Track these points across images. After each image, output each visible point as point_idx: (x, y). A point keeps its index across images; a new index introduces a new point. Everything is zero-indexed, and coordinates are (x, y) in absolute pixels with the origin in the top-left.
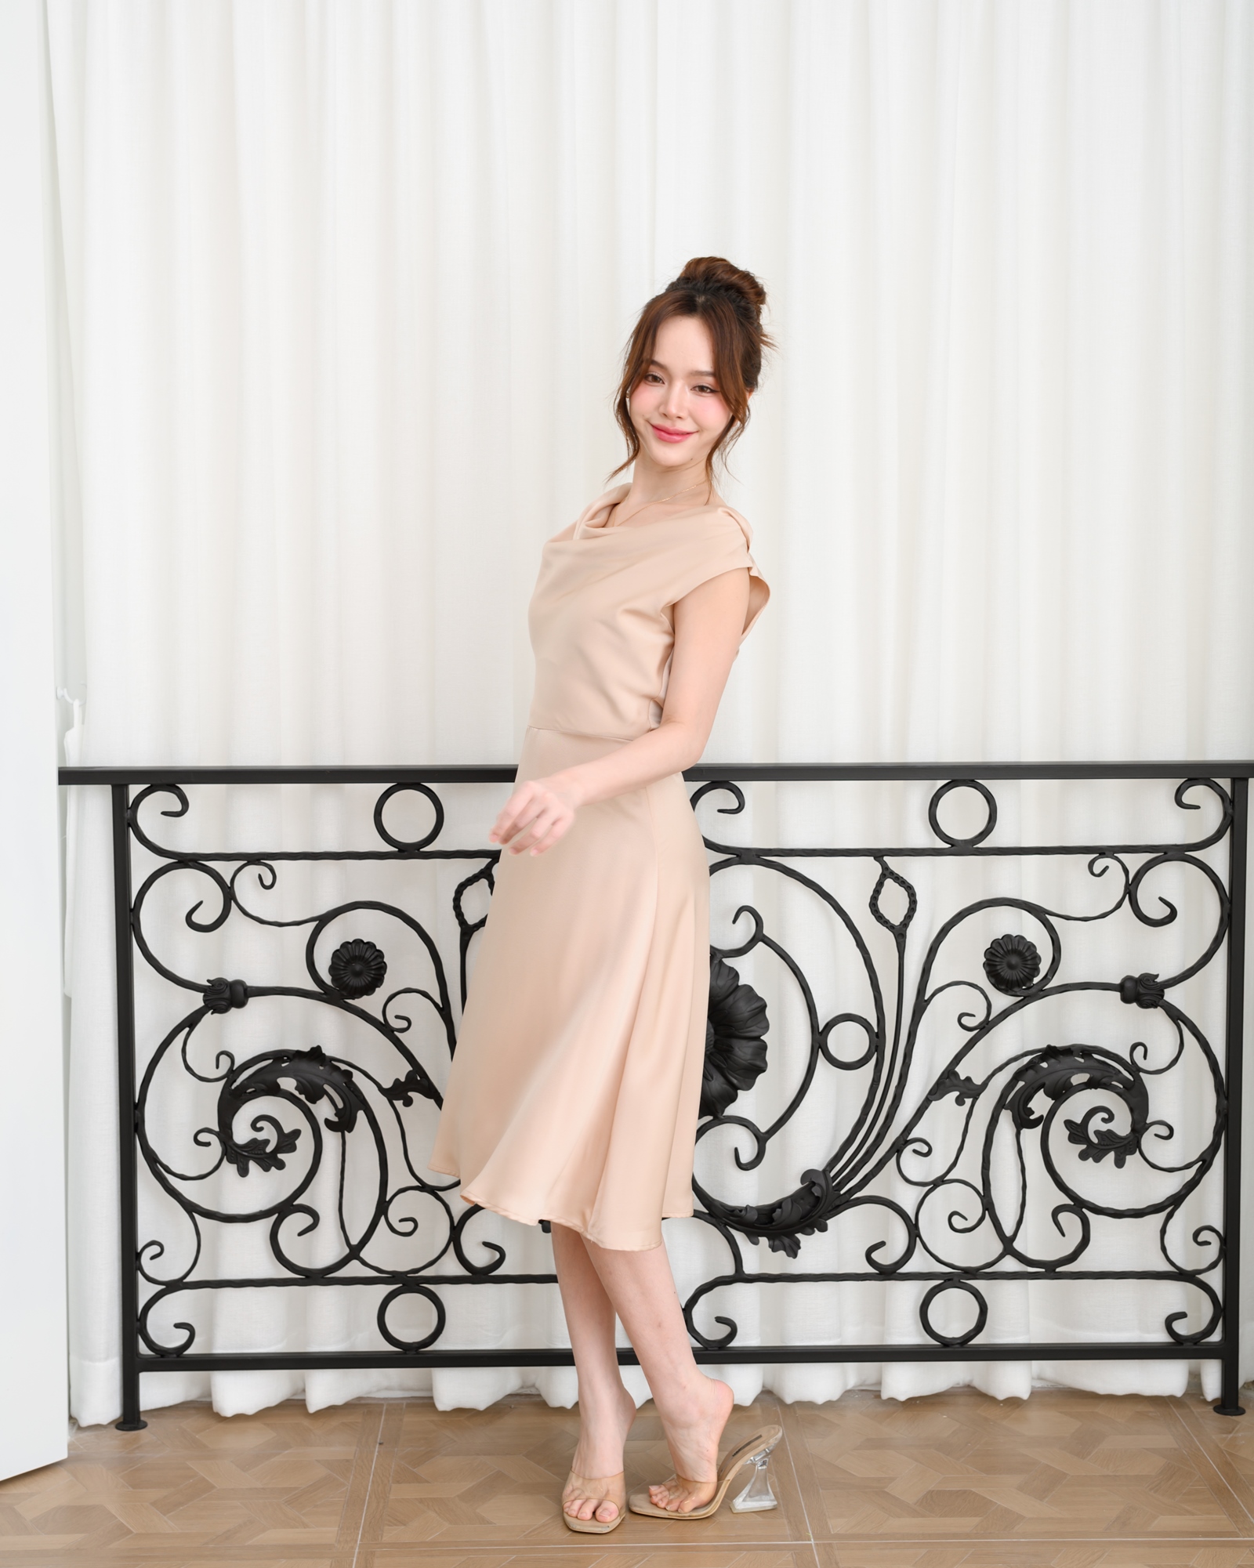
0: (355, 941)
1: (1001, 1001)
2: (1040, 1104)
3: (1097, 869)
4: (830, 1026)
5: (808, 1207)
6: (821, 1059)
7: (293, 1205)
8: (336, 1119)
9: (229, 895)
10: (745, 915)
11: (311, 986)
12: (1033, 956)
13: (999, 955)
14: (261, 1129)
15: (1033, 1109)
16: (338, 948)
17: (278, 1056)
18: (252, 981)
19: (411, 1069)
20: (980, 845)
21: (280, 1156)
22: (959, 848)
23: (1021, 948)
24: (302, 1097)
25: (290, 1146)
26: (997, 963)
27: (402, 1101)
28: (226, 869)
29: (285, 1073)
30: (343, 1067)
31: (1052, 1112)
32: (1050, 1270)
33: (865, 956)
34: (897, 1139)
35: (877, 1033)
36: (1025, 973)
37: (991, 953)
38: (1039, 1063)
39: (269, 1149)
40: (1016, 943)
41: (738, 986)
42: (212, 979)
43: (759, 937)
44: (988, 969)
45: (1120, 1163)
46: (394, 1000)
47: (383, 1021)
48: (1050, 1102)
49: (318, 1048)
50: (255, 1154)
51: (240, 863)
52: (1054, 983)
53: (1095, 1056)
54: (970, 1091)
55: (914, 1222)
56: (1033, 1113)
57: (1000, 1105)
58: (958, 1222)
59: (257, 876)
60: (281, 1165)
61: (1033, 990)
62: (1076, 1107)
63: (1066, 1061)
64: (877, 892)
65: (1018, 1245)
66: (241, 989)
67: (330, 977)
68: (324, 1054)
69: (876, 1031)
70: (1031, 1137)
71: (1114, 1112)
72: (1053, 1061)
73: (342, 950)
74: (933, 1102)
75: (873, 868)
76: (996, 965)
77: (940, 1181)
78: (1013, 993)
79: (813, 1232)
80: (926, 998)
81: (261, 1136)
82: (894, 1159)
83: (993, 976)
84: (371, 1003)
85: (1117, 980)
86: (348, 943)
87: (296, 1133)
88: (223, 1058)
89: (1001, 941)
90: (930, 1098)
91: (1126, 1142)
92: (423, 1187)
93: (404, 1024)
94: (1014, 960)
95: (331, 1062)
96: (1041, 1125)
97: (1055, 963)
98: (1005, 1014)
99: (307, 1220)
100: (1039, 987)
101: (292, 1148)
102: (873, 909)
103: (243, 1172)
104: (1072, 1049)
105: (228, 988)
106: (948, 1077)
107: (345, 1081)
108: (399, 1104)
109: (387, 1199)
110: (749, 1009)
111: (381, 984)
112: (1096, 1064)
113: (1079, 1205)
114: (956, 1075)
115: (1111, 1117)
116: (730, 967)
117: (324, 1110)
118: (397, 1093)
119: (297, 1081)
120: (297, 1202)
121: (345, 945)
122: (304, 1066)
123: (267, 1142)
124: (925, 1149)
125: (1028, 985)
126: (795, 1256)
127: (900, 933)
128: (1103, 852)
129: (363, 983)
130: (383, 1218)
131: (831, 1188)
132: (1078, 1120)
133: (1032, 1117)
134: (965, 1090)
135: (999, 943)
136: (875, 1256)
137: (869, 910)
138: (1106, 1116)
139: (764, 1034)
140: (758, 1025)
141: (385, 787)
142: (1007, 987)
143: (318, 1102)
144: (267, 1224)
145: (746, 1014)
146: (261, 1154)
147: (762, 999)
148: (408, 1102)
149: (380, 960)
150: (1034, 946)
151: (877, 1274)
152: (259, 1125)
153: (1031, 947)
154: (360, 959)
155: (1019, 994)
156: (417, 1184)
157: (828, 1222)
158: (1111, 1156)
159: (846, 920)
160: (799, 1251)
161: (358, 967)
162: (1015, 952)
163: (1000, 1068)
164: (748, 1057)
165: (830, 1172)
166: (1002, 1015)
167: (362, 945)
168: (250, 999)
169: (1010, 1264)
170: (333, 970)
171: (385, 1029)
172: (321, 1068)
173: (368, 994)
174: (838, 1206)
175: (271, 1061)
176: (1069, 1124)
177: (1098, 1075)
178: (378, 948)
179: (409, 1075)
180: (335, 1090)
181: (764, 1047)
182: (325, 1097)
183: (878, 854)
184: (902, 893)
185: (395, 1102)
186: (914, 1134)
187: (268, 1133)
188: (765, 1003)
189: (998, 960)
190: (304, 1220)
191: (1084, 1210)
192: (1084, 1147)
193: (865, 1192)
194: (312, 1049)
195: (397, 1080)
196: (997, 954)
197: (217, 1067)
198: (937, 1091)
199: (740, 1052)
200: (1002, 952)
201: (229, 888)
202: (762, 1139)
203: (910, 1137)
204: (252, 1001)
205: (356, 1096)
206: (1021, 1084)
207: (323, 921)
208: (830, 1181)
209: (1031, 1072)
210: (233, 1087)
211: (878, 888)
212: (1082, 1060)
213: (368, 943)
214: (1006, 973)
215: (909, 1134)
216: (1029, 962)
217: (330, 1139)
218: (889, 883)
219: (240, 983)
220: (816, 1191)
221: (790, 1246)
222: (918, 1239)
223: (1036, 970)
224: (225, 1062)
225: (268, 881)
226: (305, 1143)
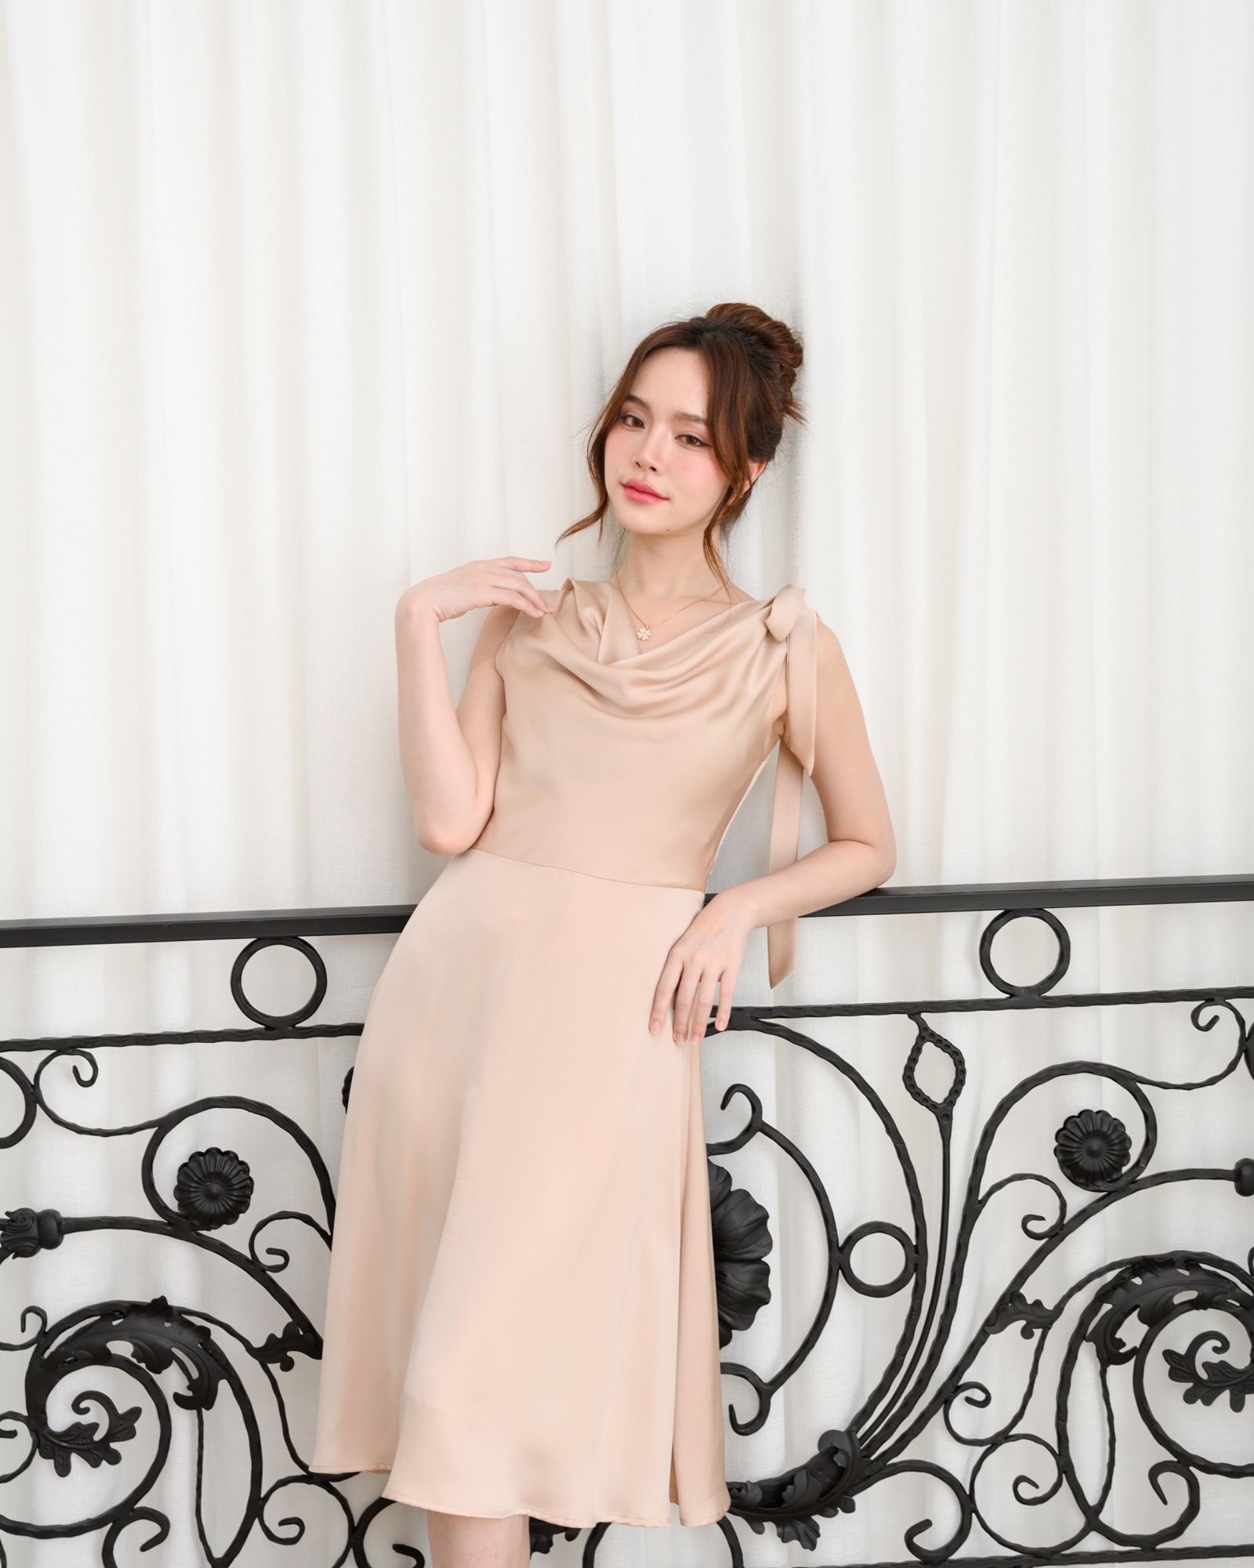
0: (209, 1151)
1: (1078, 1198)
2: (1132, 1331)
3: (1203, 1020)
4: (852, 1240)
5: (829, 1480)
6: (842, 1286)
7: (133, 1510)
8: (190, 1394)
9: (33, 1096)
10: (739, 1098)
11: (150, 1214)
12: (1121, 1138)
13: (1076, 1139)
14: (86, 1410)
15: (1124, 1340)
16: (187, 1161)
17: (109, 1311)
18: (68, 1211)
19: (290, 1320)
20: (1048, 994)
21: (114, 1445)
22: (1018, 998)
23: (1105, 1129)
24: (143, 1365)
25: (126, 1431)
26: (1074, 1150)
27: (279, 1364)
28: (27, 1062)
29: (117, 1335)
30: (199, 1322)
31: (1147, 1342)
32: (1147, 1547)
33: (899, 1145)
34: (945, 1385)
35: (916, 1246)
36: (1111, 1162)
37: (1065, 1136)
38: (1130, 1279)
39: (98, 1436)
40: (1099, 1122)
41: (730, 1192)
42: (12, 1210)
43: (756, 1126)
44: (1061, 1157)
45: (1237, 1405)
46: (264, 1229)
47: (250, 1257)
48: (1145, 1328)
49: (163, 1299)
50: (79, 1444)
51: (48, 1053)
52: (1149, 1171)
53: (1204, 1266)
54: (1040, 1319)
55: (968, 1492)
56: (1124, 1345)
57: (1079, 1336)
58: (1026, 1490)
59: (72, 1069)
60: (114, 1458)
61: (1122, 1182)
62: (1178, 1334)
63: (1167, 1275)
64: (913, 1060)
65: (1104, 1517)
66: (53, 1224)
67: (177, 1202)
68: (171, 1308)
69: (914, 1243)
70: (1120, 1376)
71: (1229, 1339)
72: (1149, 1275)
73: (192, 1165)
74: (991, 1335)
75: (905, 1029)
76: (1072, 1153)
77: (1004, 1437)
78: (1095, 1188)
79: (836, 1513)
80: (980, 1198)
81: (85, 1419)
82: (941, 1412)
83: (1068, 1167)
84: (234, 1235)
85: (1231, 1166)
86: (200, 1154)
87: (135, 1413)
88: (30, 1316)
89: (1078, 1120)
90: (986, 1328)
91: (1245, 1377)
92: (310, 1478)
93: (280, 1260)
94: (1096, 1144)
95: (180, 1315)
96: (1133, 1361)
97: (1150, 1147)
98: (1084, 1215)
99: (153, 1529)
100: (1129, 1179)
101: (130, 1434)
102: (908, 1083)
103: (63, 1470)
104: (1174, 1258)
105: (36, 1222)
106: (1011, 1302)
107: (201, 1341)
108: (275, 1368)
109: (263, 1494)
110: (745, 1223)
111: (247, 1209)
112: (1206, 1277)
113: (1184, 1462)
114: (1022, 1298)
115: (1225, 1346)
116: (718, 1167)
117: (172, 1381)
118: (272, 1353)
119: (135, 1344)
120: (140, 1504)
121: (196, 1156)
122: (144, 1323)
123: (94, 1427)
124: (981, 1397)
125: (1115, 1176)
126: (812, 1545)
127: (944, 1114)
128: (1210, 997)
129: (222, 1209)
130: (257, 1522)
131: (858, 1452)
132: (1182, 1349)
133: (1122, 1351)
134: (1033, 1318)
135: (1076, 1123)
136: (918, 1540)
137: (903, 1085)
138: (1218, 1344)
139: (766, 1255)
140: (758, 1243)
141: (245, 943)
142: (1087, 1180)
143: (164, 1372)
144: (96, 1537)
145: (742, 1230)
146: (87, 1444)
147: (761, 1208)
148: (288, 1365)
149: (245, 1176)
150: (1122, 1126)
151: (920, 1563)
152: (83, 1405)
153: (1118, 1126)
154: (218, 1176)
155: (1102, 1189)
156: (301, 1472)
157: (856, 1498)
158: (1226, 1396)
159: (873, 1100)
160: (818, 1540)
161: (215, 1188)
162: (1098, 1134)
163: (1079, 1287)
164: (746, 1286)
165: (857, 1432)
166: (1081, 1217)
167: (219, 1156)
168: (67, 1237)
169: (1095, 1543)
170: (180, 1191)
171: (252, 1266)
172: (167, 1325)
173: (228, 1223)
174: (869, 1477)
175: (98, 1317)
176: (1169, 1355)
177: (1208, 1290)
178: (240, 1159)
179: (288, 1329)
180: (187, 1355)
181: (766, 1270)
182: (174, 1362)
183: (913, 1010)
184: (947, 1060)
185: (270, 1366)
186: (967, 1377)
187: (97, 1415)
188: (767, 1213)
189: (1075, 1145)
190: (151, 1529)
191: (1192, 1469)
192: (1190, 1385)
193: (904, 1456)
194: (154, 1301)
195: (272, 1337)
196: (1073, 1137)
197: (23, 1330)
198: (995, 1322)
199: (734, 1281)
200: (1079, 1134)
201: (32, 1086)
202: (765, 1392)
203: (962, 1382)
204: (69, 1239)
205: (214, 1358)
206: (1107, 1307)
207: (164, 1126)
208: (857, 1443)
209: (1120, 1292)
210: (47, 1355)
211: (915, 1055)
212: (1187, 1273)
213: (227, 1153)
214: (1086, 1163)
215: (961, 1378)
216: (1116, 1148)
217: (182, 1420)
218: (929, 1047)
219: (51, 1214)
220: (840, 1460)
221: (806, 1534)
222: (974, 1515)
223: (1126, 1157)
224: (34, 1323)
225: (86, 1075)
226: (148, 1426)
